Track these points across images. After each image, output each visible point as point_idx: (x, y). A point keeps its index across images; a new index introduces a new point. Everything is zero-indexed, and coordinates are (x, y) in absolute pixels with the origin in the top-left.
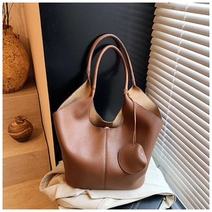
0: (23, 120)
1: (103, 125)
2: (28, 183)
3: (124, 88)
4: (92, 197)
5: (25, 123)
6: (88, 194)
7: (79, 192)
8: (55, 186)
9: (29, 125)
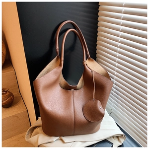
0: (6, 92)
1: (70, 88)
2: (15, 138)
3: (83, 60)
4: (65, 142)
5: (8, 93)
6: (62, 140)
7: (54, 139)
8: (37, 136)
9: (11, 94)
